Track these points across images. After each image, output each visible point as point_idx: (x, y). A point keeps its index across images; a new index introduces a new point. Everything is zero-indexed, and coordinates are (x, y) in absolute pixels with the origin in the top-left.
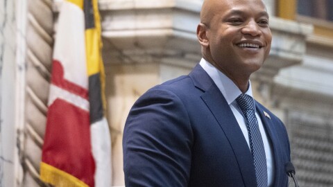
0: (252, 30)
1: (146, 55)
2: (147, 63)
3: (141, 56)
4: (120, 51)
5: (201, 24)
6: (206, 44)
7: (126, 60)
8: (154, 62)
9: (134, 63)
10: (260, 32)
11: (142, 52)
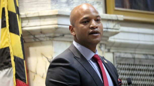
0: (94, 25)
1: (46, 37)
2: (47, 40)
3: (44, 38)
4: (34, 36)
5: (71, 25)
6: (74, 34)
7: (37, 40)
8: (50, 40)
9: (41, 41)
10: (97, 26)
11: (44, 36)
